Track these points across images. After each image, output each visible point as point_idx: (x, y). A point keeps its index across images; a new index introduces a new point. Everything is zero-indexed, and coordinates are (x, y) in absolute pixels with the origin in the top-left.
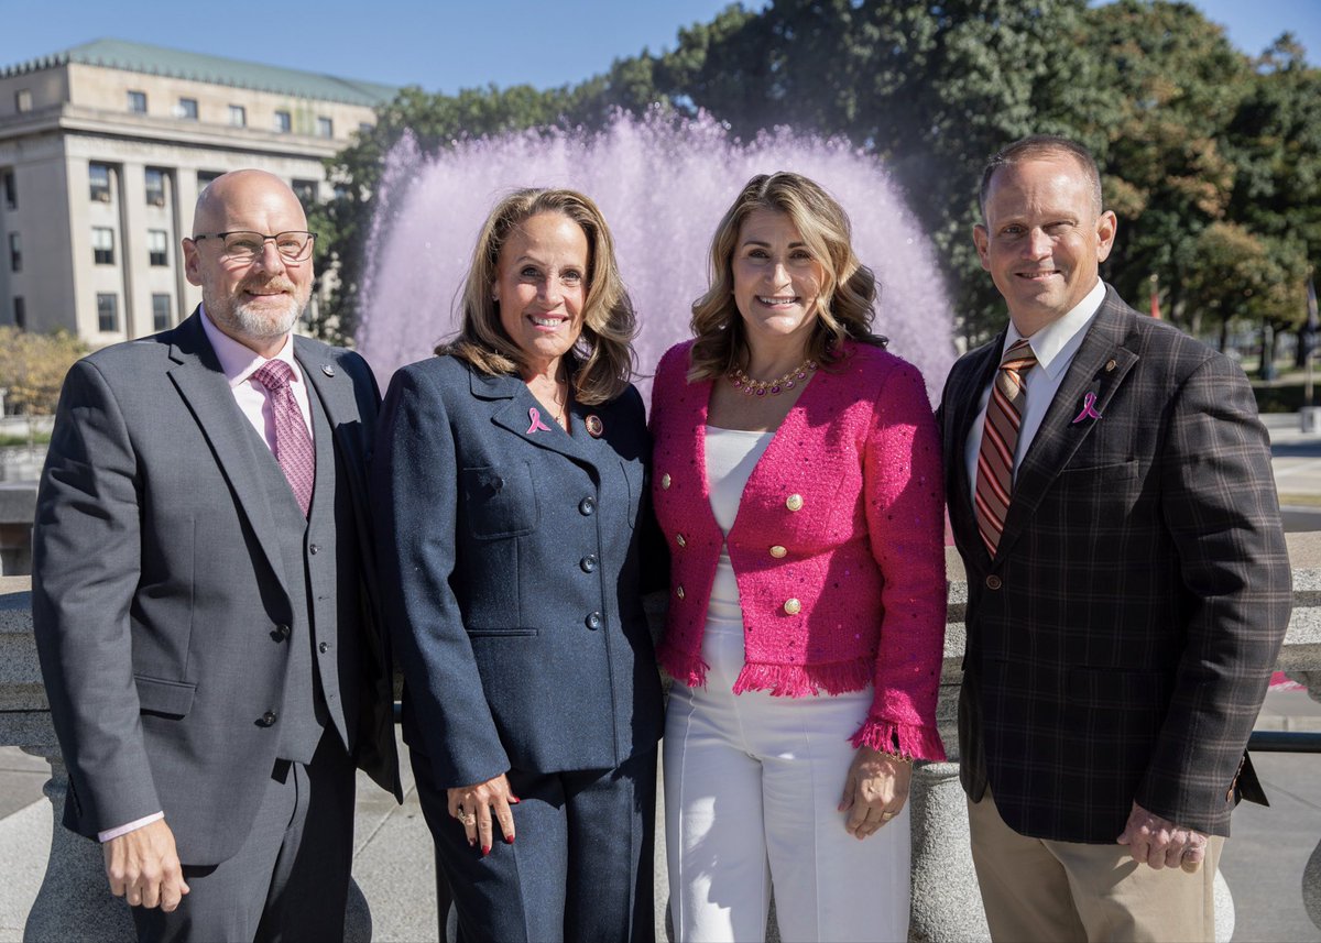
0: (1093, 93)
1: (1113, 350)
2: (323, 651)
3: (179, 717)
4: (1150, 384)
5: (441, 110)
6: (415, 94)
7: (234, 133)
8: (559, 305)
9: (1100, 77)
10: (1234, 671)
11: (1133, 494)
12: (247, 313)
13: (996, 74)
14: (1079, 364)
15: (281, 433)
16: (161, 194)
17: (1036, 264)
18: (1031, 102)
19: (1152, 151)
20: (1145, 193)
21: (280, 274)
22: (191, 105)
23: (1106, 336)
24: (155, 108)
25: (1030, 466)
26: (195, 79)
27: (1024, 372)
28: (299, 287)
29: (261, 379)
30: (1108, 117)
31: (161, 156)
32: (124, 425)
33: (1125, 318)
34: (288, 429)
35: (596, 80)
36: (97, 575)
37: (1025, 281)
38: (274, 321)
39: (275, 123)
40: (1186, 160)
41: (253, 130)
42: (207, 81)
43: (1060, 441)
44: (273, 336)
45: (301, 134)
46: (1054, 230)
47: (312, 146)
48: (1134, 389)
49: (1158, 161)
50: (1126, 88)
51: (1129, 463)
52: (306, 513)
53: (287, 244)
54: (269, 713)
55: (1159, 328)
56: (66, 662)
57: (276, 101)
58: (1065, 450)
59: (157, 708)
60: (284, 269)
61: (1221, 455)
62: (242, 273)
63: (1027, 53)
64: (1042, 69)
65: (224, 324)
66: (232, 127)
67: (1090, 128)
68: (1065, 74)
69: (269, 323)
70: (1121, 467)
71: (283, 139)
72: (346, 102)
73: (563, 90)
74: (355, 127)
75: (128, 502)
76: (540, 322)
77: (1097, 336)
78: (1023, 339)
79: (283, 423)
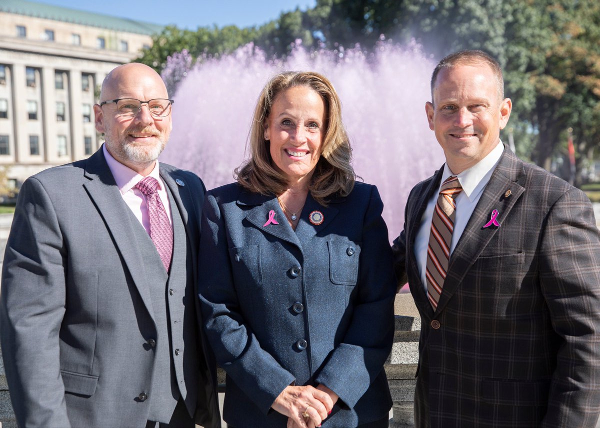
0: (537, 31)
1: (509, 184)
2: (177, 354)
3: (88, 397)
4: (532, 206)
5: (187, 38)
6: (174, 29)
7: (75, 49)
8: (303, 143)
9: (541, 22)
10: (589, 386)
11: (521, 273)
12: (130, 148)
13: (486, 20)
14: (488, 192)
15: (153, 221)
16: (34, 81)
17: (463, 129)
18: (504, 36)
19: (568, 62)
20: (565, 85)
21: (151, 124)
22: (51, 33)
23: (505, 175)
24: (31, 34)
25: (458, 255)
26: (53, 19)
27: (455, 196)
28: (163, 132)
29: (141, 189)
30: (545, 44)
31: (35, 61)
32: (56, 217)
33: (516, 165)
34: (157, 219)
35: (271, 23)
36: (40, 309)
37: (455, 139)
38: (146, 153)
39: (97, 44)
40: (586, 67)
41: (85, 47)
42: (60, 20)
43: (477, 240)
44: (146, 162)
45: (111, 50)
46: (475, 109)
47: (118, 56)
48: (522, 209)
49: (572, 67)
50: (555, 28)
51: (519, 254)
52: (167, 270)
53: (155, 107)
54: (142, 394)
55: (537, 171)
56: (19, 364)
57: (97, 32)
58: (480, 245)
59: (75, 391)
60: (153, 121)
61: (575, 250)
62: (127, 124)
63: (502, 10)
64: (510, 18)
65: (117, 156)
66: (74, 45)
67: (535, 50)
68: (522, 20)
69: (144, 154)
70: (514, 256)
71: (102, 52)
72: (136, 33)
73: (253, 28)
74: (140, 46)
75: (58, 264)
76: (292, 154)
77: (500, 175)
78: (454, 176)
79: (154, 215)
